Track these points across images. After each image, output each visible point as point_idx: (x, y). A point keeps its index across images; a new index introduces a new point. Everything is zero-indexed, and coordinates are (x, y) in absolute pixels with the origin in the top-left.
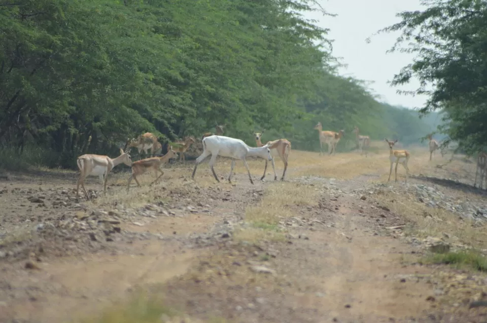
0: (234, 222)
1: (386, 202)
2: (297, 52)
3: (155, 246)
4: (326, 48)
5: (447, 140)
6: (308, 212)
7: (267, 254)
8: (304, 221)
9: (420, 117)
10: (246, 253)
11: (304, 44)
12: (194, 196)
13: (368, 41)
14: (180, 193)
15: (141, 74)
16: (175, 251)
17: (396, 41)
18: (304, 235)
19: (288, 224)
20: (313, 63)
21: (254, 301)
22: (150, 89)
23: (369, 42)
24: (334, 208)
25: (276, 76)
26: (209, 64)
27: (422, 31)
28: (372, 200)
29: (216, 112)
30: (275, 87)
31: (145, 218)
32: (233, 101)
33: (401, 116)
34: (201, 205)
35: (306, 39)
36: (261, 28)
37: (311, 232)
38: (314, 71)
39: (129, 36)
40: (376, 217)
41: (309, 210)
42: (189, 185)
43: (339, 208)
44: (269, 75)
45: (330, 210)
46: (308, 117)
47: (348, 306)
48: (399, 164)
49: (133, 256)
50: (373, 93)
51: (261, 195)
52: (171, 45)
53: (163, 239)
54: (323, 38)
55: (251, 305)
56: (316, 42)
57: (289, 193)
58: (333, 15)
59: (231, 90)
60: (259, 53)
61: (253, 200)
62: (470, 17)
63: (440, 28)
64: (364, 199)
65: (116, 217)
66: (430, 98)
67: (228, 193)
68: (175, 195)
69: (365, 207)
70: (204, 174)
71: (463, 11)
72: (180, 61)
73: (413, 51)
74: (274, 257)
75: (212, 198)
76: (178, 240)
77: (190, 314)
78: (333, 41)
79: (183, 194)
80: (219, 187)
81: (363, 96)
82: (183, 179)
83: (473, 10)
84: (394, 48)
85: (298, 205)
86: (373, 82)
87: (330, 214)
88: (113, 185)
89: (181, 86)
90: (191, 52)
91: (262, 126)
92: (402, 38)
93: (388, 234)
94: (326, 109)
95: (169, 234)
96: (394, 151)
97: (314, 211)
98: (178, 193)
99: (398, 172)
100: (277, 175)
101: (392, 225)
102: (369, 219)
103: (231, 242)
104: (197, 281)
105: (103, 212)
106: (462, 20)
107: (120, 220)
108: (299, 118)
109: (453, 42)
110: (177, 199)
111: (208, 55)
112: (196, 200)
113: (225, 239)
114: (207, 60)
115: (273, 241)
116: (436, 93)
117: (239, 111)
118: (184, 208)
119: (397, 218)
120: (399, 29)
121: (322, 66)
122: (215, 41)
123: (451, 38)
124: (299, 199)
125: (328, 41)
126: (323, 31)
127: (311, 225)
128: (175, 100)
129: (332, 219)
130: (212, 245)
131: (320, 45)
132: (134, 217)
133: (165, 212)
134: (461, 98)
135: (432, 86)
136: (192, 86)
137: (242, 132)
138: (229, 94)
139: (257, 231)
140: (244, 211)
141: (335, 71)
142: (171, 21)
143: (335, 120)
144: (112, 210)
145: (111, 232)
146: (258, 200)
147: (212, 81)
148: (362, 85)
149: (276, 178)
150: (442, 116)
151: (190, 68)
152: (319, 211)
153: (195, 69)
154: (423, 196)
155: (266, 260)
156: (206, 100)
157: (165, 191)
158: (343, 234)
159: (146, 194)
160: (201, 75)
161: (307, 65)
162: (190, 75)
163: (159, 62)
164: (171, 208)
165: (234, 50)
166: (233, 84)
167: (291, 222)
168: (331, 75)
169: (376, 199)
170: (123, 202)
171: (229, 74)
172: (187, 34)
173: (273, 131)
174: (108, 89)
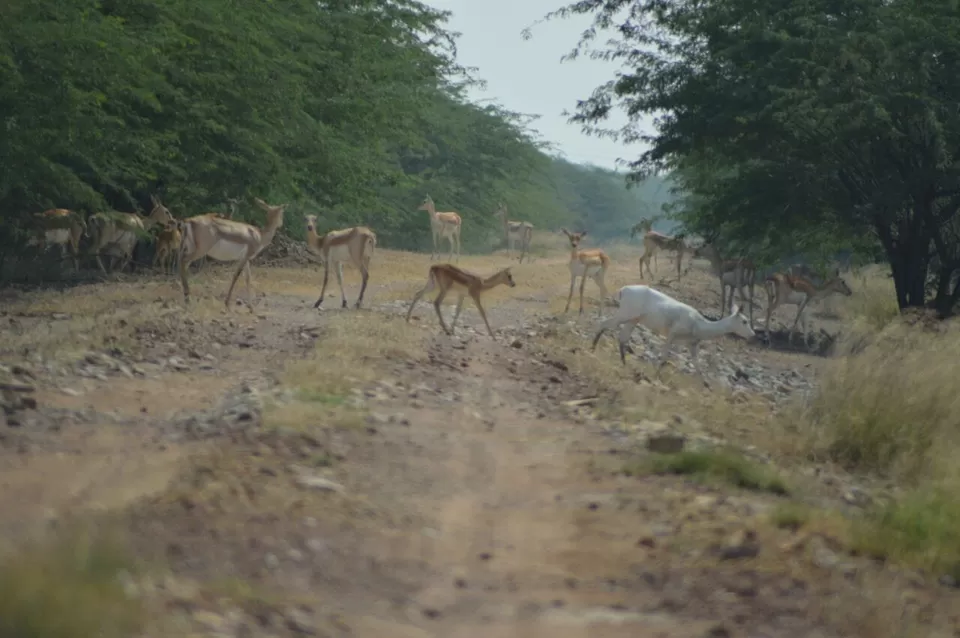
0: (261, 390)
1: (561, 352)
2: (389, 56)
3: (107, 437)
4: (443, 47)
5: (680, 231)
6: (408, 372)
7: (328, 454)
8: (402, 388)
9: (628, 187)
10: (286, 450)
11: (401, 41)
12: (182, 338)
13: (526, 35)
14: (155, 332)
15: (78, 94)
16: (144, 446)
17: (580, 37)
18: (401, 415)
19: (369, 395)
20: (420, 78)
21: (301, 544)
22: (97, 123)
23: (527, 38)
24: (458, 365)
25: (347, 102)
26: (215, 77)
27: (633, 15)
28: (532, 347)
29: (229, 172)
30: (344, 124)
31: (85, 380)
32: (261, 151)
33: (590, 185)
34: (197, 356)
35: (405, 30)
36: (317, 8)
37: (413, 410)
38: (420, 94)
39: (54, 19)
40: (540, 382)
41: (411, 366)
42: (172, 316)
43: (469, 363)
44: (333, 100)
45: (452, 368)
46: (408, 183)
47: (486, 557)
48: (587, 279)
49: (60, 455)
50: (536, 139)
51: (315, 336)
52: (138, 37)
53: (121, 424)
54: (439, 30)
55: (295, 553)
56: (424, 36)
57: (371, 334)
59: (259, 129)
60: (312, 57)
61: (300, 346)
63: (668, 12)
64: (517, 345)
65: (27, 378)
66: (649, 147)
67: (251, 332)
68: (144, 335)
69: (519, 363)
70: (202, 294)
72: (156, 69)
73: (614, 56)
74: (340, 458)
75: (219, 341)
76: (151, 424)
77: (176, 572)
78: (458, 35)
79: (159, 335)
80: (232, 320)
81: (517, 142)
82: (160, 304)
84: (576, 50)
85: (388, 358)
86: (537, 116)
87: (447, 373)
88: (21, 315)
89: (159, 121)
90: (179, 53)
91: (318, 199)
92: (594, 31)
93: (565, 415)
94: (443, 169)
95: (133, 411)
96: (579, 253)
97: (420, 369)
98: (150, 332)
99: (585, 294)
100: (346, 299)
101: (572, 397)
102: (528, 386)
103: (256, 430)
104: (189, 506)
105: (1, 366)
107: (35, 384)
108: (393, 183)
109: (693, 39)
110: (149, 343)
111: (212, 59)
112: (187, 346)
113: (243, 424)
114: (210, 68)
115: (341, 428)
116: (659, 140)
117: (274, 171)
118: (164, 362)
119: (582, 383)
120: (589, 11)
121: (435, 83)
122: (225, 31)
123: (687, 31)
124: (391, 345)
125: (447, 36)
126: (438, 16)
127: (415, 396)
128: (148, 144)
129: (455, 385)
130: (218, 434)
131: (431, 42)
132: (62, 379)
133: (125, 370)
134: (709, 149)
135: (650, 124)
136: (181, 121)
138: (252, 136)
139: (310, 408)
140: (281, 367)
141: (461, 93)
143: (462, 190)
144: (20, 365)
145: (16, 407)
146: (308, 347)
147: (220, 111)
148: (514, 122)
149: (344, 303)
150: (671, 184)
151: (177, 86)
152: (430, 369)
153: (186, 88)
154: (633, 341)
155: (325, 464)
157: (126, 327)
158: (477, 415)
159: (87, 332)
160: (199, 100)
161: (408, 82)
162: (177, 99)
163: (115, 72)
164: (137, 361)
165: (264, 50)
166: (262, 116)
167: (374, 389)
168: (454, 102)
169: (542, 346)
170: (40, 349)
171: (253, 97)
172: (169, 17)
173: (339, 209)
174: (11, 123)
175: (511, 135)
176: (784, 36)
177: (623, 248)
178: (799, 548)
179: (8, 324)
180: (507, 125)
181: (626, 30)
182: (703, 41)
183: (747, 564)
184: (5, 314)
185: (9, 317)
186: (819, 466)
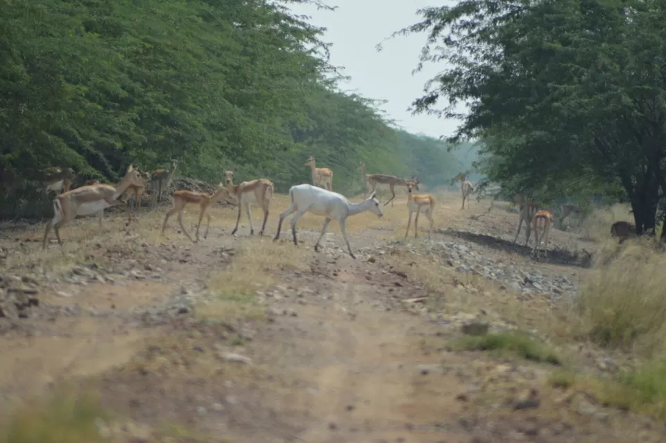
0: (195, 292)
1: (402, 265)
2: (283, 60)
3: (87, 325)
4: (320, 54)
5: (485, 181)
6: (295, 279)
7: (240, 336)
8: (291, 290)
9: (449, 149)
10: (211, 334)
11: (291, 49)
12: (140, 256)
13: (379, 48)
14: (121, 252)
15: (69, 87)
16: (114, 332)
18: (291, 310)
19: (268, 296)
20: (304, 74)
21: (222, 400)
22: (82, 107)
23: (379, 50)
24: (332, 273)
25: (255, 91)
26: (162, 73)
27: (453, 32)
28: (383, 262)
29: (172, 141)
30: (252, 107)
31: (72, 286)
32: (195, 127)
33: (422, 148)
34: (149, 269)
35: (293, 41)
36: (233, 26)
37: (300, 306)
38: (305, 86)
39: (51, 35)
40: (388, 286)
41: (298, 275)
42: (133, 241)
43: (339, 273)
44: (244, 91)
45: (327, 277)
46: (296, 148)
48: (420, 214)
49: (55, 338)
50: (385, 118)
51: (232, 255)
52: (109, 47)
53: (100, 316)
54: (318, 41)
55: (218, 406)
56: (308, 46)
58: (332, 9)
59: (193, 111)
60: (229, 61)
61: (222, 262)
62: (516, 15)
63: (476, 29)
64: (372, 260)
65: (33, 285)
66: (462, 123)
67: (188, 252)
68: (113, 254)
69: (373, 273)
70: (153, 226)
71: (507, 7)
72: (122, 70)
73: (439, 59)
74: (249, 340)
75: (165, 258)
76: (119, 316)
77: (135, 419)
78: (331, 44)
79: (125, 254)
80: (174, 244)
81: (372, 120)
82: (125, 233)
83: (520, 5)
85: (282, 269)
86: (385, 101)
87: (324, 280)
88: (28, 240)
89: (125, 104)
90: (137, 58)
91: (234, 159)
93: (405, 310)
94: (321, 138)
95: (105, 307)
96: (413, 196)
97: (305, 277)
98: (117, 252)
100: (254, 228)
101: (410, 296)
102: (379, 288)
103: (191, 320)
104: (144, 373)
105: (14, 277)
106: (506, 18)
107: (38, 289)
108: (285, 149)
109: (493, 47)
110: (117, 260)
111: (160, 62)
112: (143, 262)
113: (182, 316)
115: (249, 319)
116: (470, 117)
117: (203, 140)
118: (127, 273)
119: (417, 287)
120: (423, 30)
121: (315, 78)
122: (169, 43)
123: (490, 42)
124: (284, 261)
125: (323, 45)
126: (317, 31)
127: (301, 296)
129: (329, 288)
130: (164, 323)
131: (313, 50)
132: (57, 285)
133: (100, 278)
134: (505, 124)
135: (464, 107)
136: (138, 105)
137: (206, 168)
138: (188, 116)
140: (208, 277)
141: (333, 85)
142: (108, 15)
143: (334, 153)
144: (28, 275)
145: (25, 305)
146: (227, 262)
147: (166, 98)
148: (370, 105)
149: (252, 231)
150: (479, 148)
151: (135, 81)
152: (311, 278)
153: (142, 82)
154: (452, 258)
155: (238, 344)
156: (157, 123)
157: (101, 249)
158: (344, 309)
159: (74, 252)
160: (151, 91)
161: (296, 77)
162: (135, 89)
163: (93, 72)
164: (108, 273)
165: (195, 56)
166: (195, 102)
167: (273, 291)
168: (329, 91)
169: (389, 261)
170: (42, 264)
171: (189, 89)
172: (130, 33)
173: (248, 166)
174: (23, 108)
175: (369, 114)
176: (558, 46)
177: (445, 193)
178: (568, 401)
179: (20, 248)
180: (365, 107)
181: (448, 41)
182: (500, 50)
183: (531, 413)
184: (17, 240)
185: (20, 242)
186: (582, 344)
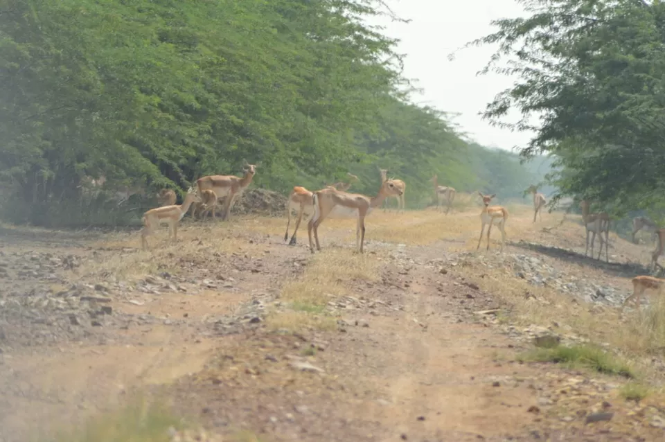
0: (266, 302)
1: (474, 277)
2: (356, 71)
3: (160, 334)
4: (395, 65)
5: (558, 193)
6: (368, 290)
7: (313, 346)
8: (363, 301)
9: (521, 162)
10: (284, 344)
11: (365, 60)
12: (212, 266)
13: (451, 58)
14: (194, 262)
15: (142, 97)
16: (186, 340)
17: (490, 59)
18: (363, 320)
19: (340, 306)
20: (378, 86)
21: (295, 410)
22: (154, 118)
23: (452, 60)
24: (404, 284)
25: (328, 103)
26: (236, 85)
27: (526, 44)
28: (455, 274)
29: (245, 151)
30: (325, 118)
31: (145, 294)
32: (268, 137)
33: (495, 162)
34: (222, 278)
35: (367, 53)
37: (372, 317)
38: (378, 97)
39: (127, 45)
40: (460, 298)
41: (370, 286)
42: (205, 250)
43: (410, 284)
44: (317, 102)
45: (398, 288)
46: (368, 160)
47: (422, 419)
49: (128, 346)
50: (458, 130)
51: (304, 265)
52: (183, 58)
53: (170, 324)
54: (392, 52)
55: (290, 415)
56: (382, 57)
57: (343, 263)
58: (407, 22)
59: (267, 122)
60: (303, 72)
61: (294, 272)
62: (591, 27)
63: (550, 42)
64: (444, 272)
65: (106, 293)
66: (535, 135)
67: (260, 262)
68: (186, 264)
69: (445, 284)
70: (226, 235)
71: (582, 19)
72: (196, 80)
73: (513, 72)
74: (321, 349)
75: (237, 268)
76: (190, 325)
77: (207, 428)
78: (404, 55)
79: (197, 264)
80: (246, 254)
81: (445, 132)
82: (197, 242)
83: (595, 18)
84: (487, 68)
85: (354, 280)
86: (459, 114)
87: (395, 291)
88: (101, 249)
89: (198, 115)
90: (212, 69)
91: (306, 170)
92: (499, 55)
93: (477, 322)
94: (394, 150)
95: (178, 316)
97: (376, 287)
98: (190, 261)
99: (491, 237)
101: (482, 308)
102: (451, 300)
103: (263, 330)
104: (217, 382)
105: (87, 285)
106: (581, 30)
107: (111, 297)
108: (358, 161)
109: (568, 61)
110: (189, 269)
111: (233, 73)
112: (215, 271)
113: (254, 325)
114: (233, 80)
115: (321, 329)
116: (543, 130)
117: (276, 150)
118: (199, 282)
119: (489, 299)
120: (496, 41)
121: (387, 90)
122: (243, 54)
123: (564, 55)
124: (356, 271)
125: (397, 56)
126: (391, 43)
127: (372, 307)
128: (189, 132)
129: (400, 300)
130: (237, 332)
131: (386, 62)
132: (130, 294)
133: (173, 287)
134: (579, 137)
135: (538, 119)
136: (212, 116)
137: (278, 178)
138: (262, 127)
139: (299, 315)
140: (280, 286)
141: (406, 97)
142: (184, 26)
143: (406, 164)
144: (101, 283)
145: (98, 313)
146: (297, 272)
147: (239, 109)
148: (442, 118)
150: (552, 161)
151: (210, 92)
152: (383, 288)
153: (216, 93)
154: (524, 270)
155: (311, 354)
156: (230, 134)
157: (173, 259)
158: (416, 321)
159: (147, 261)
160: (225, 102)
161: (369, 89)
162: (209, 101)
163: (167, 82)
164: (181, 282)
165: (269, 67)
166: (268, 113)
167: (345, 302)
168: (401, 103)
169: (461, 273)
170: (115, 273)
171: (262, 100)
172: (205, 45)
173: (321, 177)
174: (96, 117)
175: (441, 126)
176: (631, 57)
177: (518, 206)
178: (641, 414)
179: (93, 256)
180: (438, 120)
181: (521, 54)
182: (575, 61)
183: (604, 425)
184: (90, 248)
185: (93, 251)
186: (654, 358)
